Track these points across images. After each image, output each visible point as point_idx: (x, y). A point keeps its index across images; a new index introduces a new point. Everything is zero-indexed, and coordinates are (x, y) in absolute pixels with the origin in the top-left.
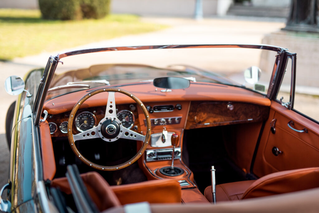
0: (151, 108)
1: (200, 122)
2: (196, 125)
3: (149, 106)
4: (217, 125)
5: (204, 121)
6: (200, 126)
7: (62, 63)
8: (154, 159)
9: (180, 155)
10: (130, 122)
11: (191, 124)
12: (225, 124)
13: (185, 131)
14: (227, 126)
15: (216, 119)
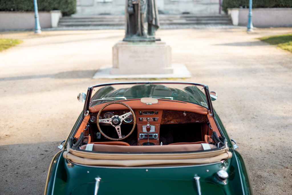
0: (142, 112)
1: (168, 121)
2: (166, 122)
3: (141, 111)
4: (178, 123)
5: (171, 121)
6: (169, 123)
7: (94, 90)
8: (143, 138)
9: (157, 137)
10: (131, 118)
11: (163, 122)
12: (183, 123)
13: (161, 125)
14: (184, 124)
15: (178, 120)
